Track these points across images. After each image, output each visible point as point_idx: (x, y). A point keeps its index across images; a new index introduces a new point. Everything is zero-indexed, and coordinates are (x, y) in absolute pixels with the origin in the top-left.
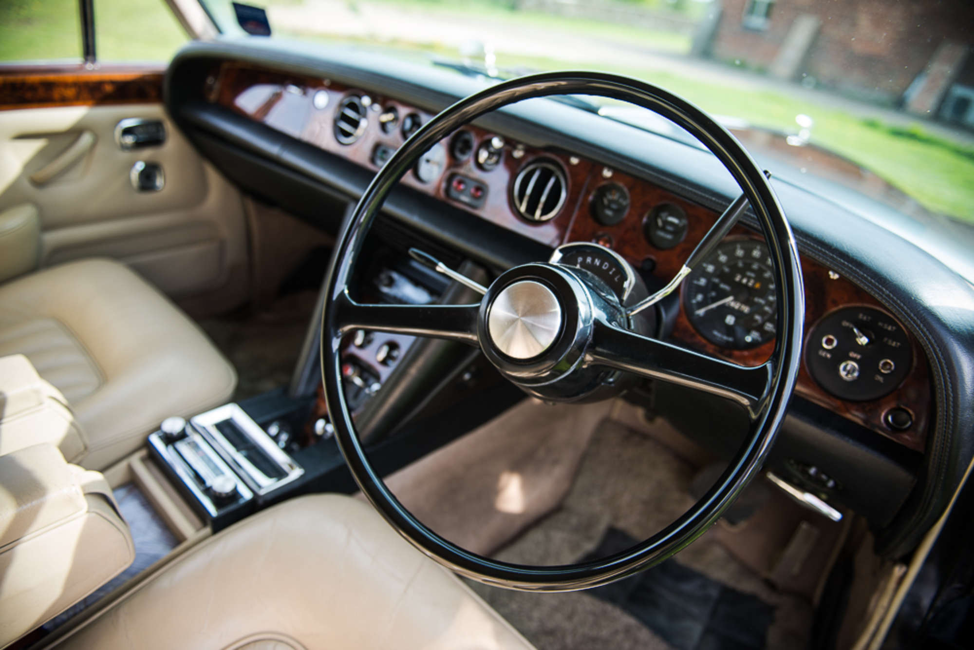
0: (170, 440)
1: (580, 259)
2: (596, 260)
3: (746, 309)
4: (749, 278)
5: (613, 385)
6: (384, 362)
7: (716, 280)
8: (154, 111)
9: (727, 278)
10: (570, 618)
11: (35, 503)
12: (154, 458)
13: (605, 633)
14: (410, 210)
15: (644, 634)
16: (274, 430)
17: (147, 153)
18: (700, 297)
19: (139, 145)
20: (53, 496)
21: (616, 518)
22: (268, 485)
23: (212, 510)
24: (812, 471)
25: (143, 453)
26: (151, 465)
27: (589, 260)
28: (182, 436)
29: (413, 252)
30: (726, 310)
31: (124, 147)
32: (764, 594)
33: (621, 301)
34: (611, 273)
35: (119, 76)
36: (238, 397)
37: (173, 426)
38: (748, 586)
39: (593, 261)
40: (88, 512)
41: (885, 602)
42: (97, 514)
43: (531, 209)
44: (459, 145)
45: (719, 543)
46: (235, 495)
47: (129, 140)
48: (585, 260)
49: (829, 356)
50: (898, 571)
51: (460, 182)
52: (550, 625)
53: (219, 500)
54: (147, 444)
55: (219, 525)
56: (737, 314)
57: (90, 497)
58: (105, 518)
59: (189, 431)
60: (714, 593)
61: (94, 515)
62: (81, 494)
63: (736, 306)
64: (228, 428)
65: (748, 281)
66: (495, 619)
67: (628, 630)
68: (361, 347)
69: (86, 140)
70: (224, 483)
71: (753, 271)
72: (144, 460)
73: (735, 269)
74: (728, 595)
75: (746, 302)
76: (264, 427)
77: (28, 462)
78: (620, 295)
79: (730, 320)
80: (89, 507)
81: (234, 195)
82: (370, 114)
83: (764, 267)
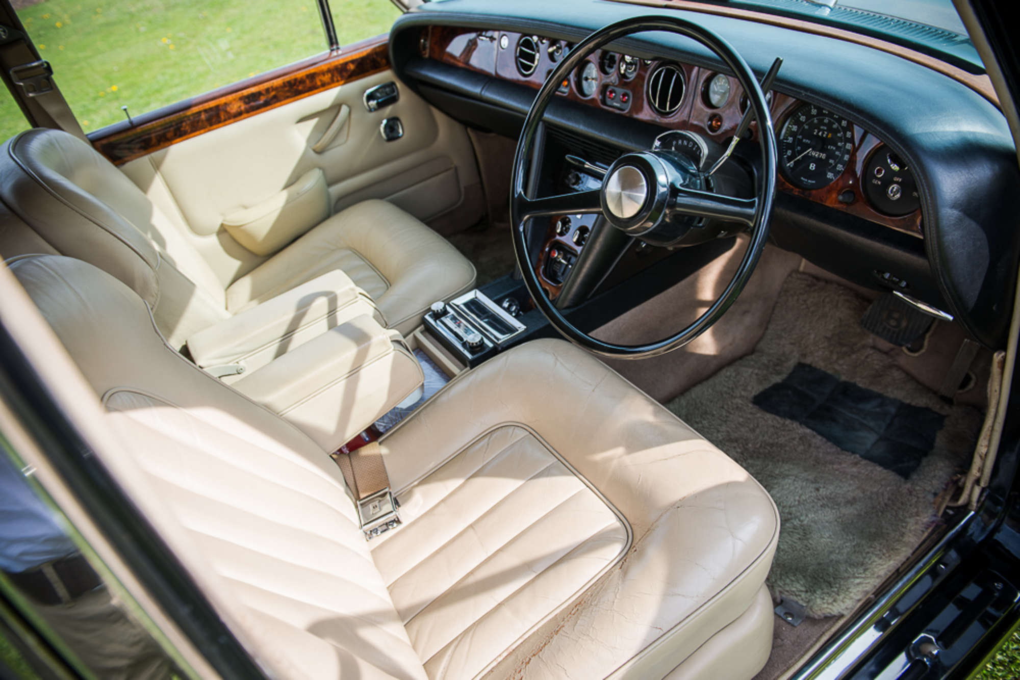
0: (437, 316)
1: (674, 143)
2: (685, 141)
3: (823, 156)
4: (823, 131)
5: (704, 228)
6: (578, 243)
7: (800, 137)
8: (386, 75)
9: (808, 134)
10: (753, 430)
11: (366, 344)
12: (430, 331)
13: (782, 440)
14: (576, 122)
15: (818, 440)
16: (506, 305)
17: (388, 110)
18: (789, 153)
19: (381, 106)
20: (375, 340)
21: (804, 356)
22: (503, 338)
23: (469, 356)
24: (887, 276)
25: (422, 327)
26: (427, 334)
27: (680, 142)
28: (445, 313)
29: (569, 157)
30: (808, 159)
31: (370, 110)
32: (936, 406)
33: (698, 168)
34: (694, 149)
35: (356, 55)
36: (478, 285)
37: (438, 306)
38: (921, 401)
39: (682, 142)
40: (394, 350)
41: (996, 386)
42: (399, 350)
43: (662, 104)
44: (607, 62)
45: (899, 368)
46: (481, 345)
47: (373, 103)
48: (677, 142)
49: (879, 183)
50: (997, 357)
51: (611, 92)
52: (734, 435)
53: (472, 348)
54: (424, 321)
55: (474, 364)
56: (818, 161)
57: (394, 343)
58: (403, 353)
59: (449, 309)
60: (893, 410)
61: (398, 352)
62: (389, 341)
63: (816, 154)
64: (473, 305)
65: (823, 133)
66: (653, 403)
67: (802, 438)
68: (561, 234)
69: (344, 110)
70: (474, 338)
71: (825, 125)
72: (422, 332)
73: (813, 126)
74: (906, 410)
75: (822, 151)
76: (499, 302)
77: (359, 324)
78: (697, 164)
79: (812, 167)
80: (394, 347)
81: (458, 127)
82: (541, 47)
83: (832, 120)
